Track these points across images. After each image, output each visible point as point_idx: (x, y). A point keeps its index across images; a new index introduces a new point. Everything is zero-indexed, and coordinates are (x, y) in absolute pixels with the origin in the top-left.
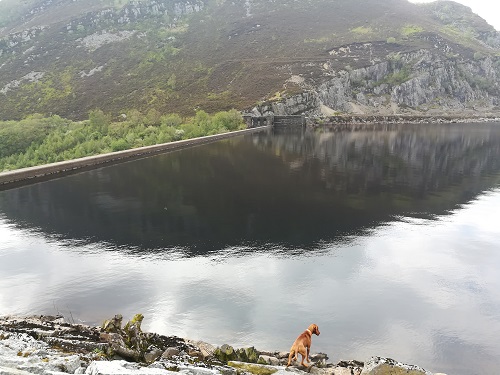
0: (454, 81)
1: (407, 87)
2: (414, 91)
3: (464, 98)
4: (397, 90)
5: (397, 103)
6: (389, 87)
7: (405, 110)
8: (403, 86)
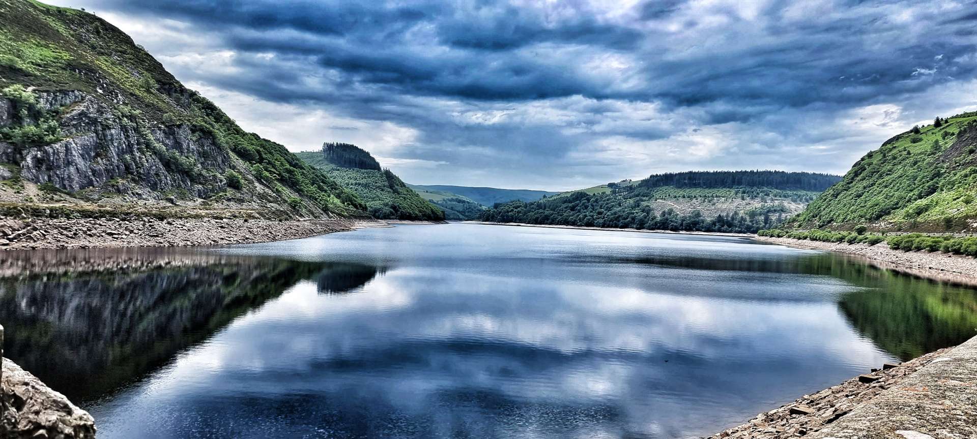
0: (137, 154)
1: (54, 153)
2: (69, 163)
3: (156, 184)
4: (35, 158)
5: (36, 183)
6: (15, 149)
7: (56, 197)
8: (46, 152)
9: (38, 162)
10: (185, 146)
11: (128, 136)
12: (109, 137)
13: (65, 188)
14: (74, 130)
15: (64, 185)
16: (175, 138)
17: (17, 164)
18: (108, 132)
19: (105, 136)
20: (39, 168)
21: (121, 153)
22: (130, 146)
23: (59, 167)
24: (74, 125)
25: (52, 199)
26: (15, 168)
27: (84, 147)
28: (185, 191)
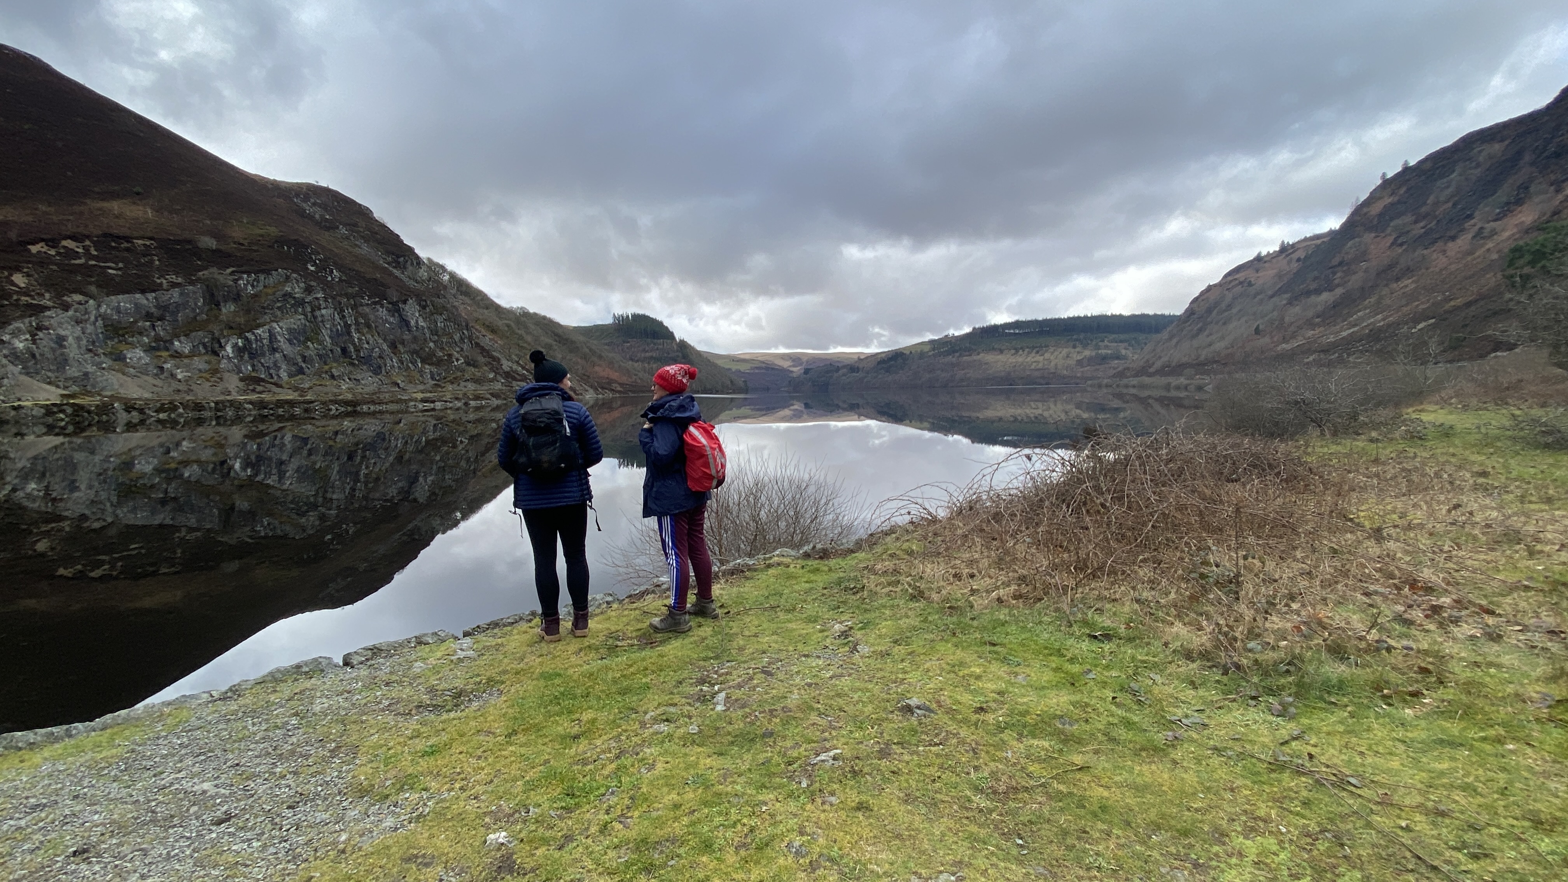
0: (356, 336)
1: (256, 340)
2: (274, 350)
3: (380, 367)
4: (235, 346)
5: (238, 374)
6: (213, 339)
7: (259, 388)
8: (247, 339)
9: (239, 351)
10: (413, 323)
11: (344, 317)
12: (320, 319)
13: (272, 377)
14: (279, 313)
15: (271, 375)
16: (400, 316)
17: (215, 353)
18: (318, 313)
19: (315, 317)
20: (242, 357)
21: (336, 336)
22: (347, 326)
23: (263, 355)
24: (279, 308)
25: (254, 390)
26: (213, 359)
27: (290, 331)
28: (414, 374)
